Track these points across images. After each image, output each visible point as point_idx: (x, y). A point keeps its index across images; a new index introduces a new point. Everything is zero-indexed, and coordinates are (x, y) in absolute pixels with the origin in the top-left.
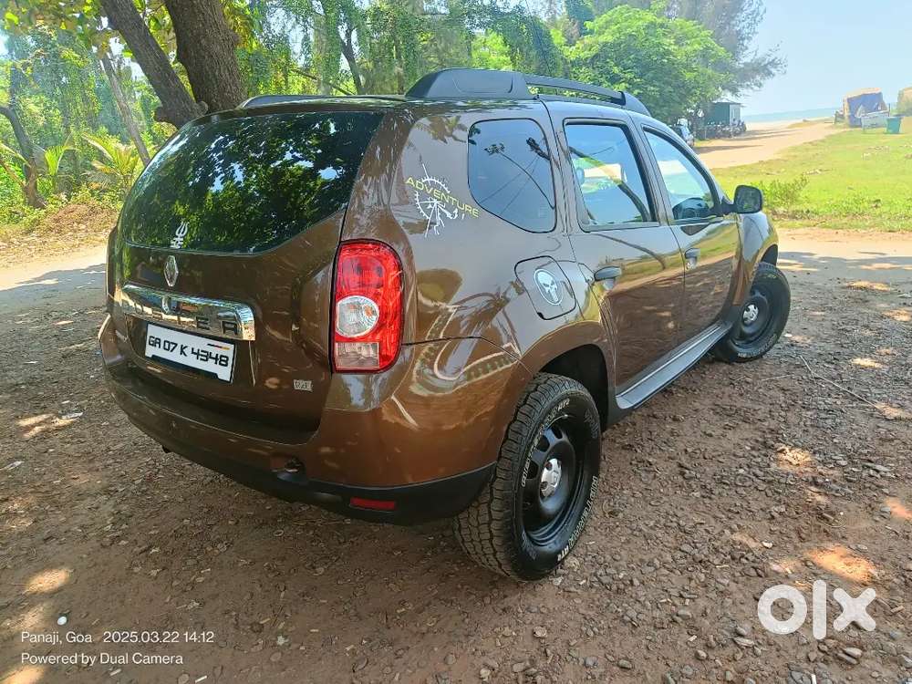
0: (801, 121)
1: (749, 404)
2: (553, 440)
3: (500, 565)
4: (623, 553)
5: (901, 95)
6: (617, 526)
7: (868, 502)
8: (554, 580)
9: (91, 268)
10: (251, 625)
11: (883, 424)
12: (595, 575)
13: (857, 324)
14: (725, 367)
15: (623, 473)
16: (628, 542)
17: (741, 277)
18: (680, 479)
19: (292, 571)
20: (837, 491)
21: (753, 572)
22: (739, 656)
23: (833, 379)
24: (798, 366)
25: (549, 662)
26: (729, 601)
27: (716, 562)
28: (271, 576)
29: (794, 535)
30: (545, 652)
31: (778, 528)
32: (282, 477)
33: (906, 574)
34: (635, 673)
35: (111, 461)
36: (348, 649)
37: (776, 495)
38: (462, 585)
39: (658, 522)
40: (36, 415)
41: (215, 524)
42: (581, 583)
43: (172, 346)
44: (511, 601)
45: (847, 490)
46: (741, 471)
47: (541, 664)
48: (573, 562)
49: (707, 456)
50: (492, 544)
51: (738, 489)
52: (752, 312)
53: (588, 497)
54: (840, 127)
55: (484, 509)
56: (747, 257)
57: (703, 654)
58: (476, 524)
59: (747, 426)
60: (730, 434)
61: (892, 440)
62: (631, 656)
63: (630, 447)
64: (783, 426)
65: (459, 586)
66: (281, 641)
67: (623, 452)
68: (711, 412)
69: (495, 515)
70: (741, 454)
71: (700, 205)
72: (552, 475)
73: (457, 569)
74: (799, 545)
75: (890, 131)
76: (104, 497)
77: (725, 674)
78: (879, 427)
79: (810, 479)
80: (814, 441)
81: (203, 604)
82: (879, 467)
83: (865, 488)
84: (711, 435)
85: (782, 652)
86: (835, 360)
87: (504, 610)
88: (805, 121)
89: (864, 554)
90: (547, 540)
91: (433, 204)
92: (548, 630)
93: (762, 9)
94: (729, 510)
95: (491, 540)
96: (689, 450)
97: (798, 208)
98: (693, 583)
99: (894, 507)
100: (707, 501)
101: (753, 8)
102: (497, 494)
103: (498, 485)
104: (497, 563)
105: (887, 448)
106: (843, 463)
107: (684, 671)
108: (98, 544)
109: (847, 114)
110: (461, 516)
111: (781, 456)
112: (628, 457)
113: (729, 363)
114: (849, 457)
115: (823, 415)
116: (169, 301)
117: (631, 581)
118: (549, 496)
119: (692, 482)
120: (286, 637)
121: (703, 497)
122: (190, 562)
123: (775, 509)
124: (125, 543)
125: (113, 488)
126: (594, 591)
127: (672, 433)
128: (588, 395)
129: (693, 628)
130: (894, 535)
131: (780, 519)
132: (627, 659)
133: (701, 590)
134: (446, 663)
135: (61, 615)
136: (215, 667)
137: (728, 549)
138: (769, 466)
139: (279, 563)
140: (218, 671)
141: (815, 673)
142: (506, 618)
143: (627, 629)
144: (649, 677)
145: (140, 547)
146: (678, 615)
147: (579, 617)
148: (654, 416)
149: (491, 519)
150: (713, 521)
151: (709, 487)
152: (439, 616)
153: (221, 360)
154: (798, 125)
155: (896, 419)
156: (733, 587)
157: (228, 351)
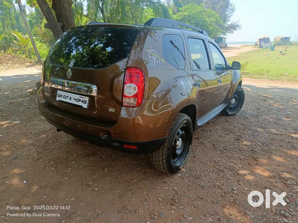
0: (244, 45)
1: (232, 128)
2: (181, 132)
3: (164, 168)
4: (198, 168)
5: (275, 39)
6: (196, 160)
7: (268, 156)
8: (178, 174)
9: (14, 76)
10: (86, 184)
11: (271, 135)
12: (190, 173)
13: (263, 107)
14: (224, 117)
15: (196, 146)
16: (199, 165)
17: (232, 89)
18: (213, 148)
19: (97, 170)
20: (259, 153)
21: (236, 174)
22: (234, 196)
23: (257, 122)
24: (246, 118)
25: (179, 196)
26: (230, 181)
27: (226, 171)
28: (91, 171)
29: (247, 164)
30: (177, 194)
31: (243, 162)
32: (103, 138)
33: (280, 175)
34: (204, 200)
35: (33, 136)
36: (118, 192)
37: (242, 153)
38: (151, 175)
39: (208, 159)
40: (4, 121)
41: (70, 156)
42: (186, 176)
43: (66, 97)
44: (166, 180)
45: (262, 153)
46: (231, 146)
47: (176, 197)
48: (183, 170)
49: (221, 142)
50: (162, 162)
51: (231, 151)
52: (233, 101)
53: (188, 151)
54: (256, 48)
55: (161, 151)
56: (234, 84)
57: (224, 195)
58: (158, 155)
59: (232, 134)
60: (227, 136)
61: (275, 140)
62: (203, 195)
63: (198, 138)
64: (243, 134)
65: (150, 175)
66: (96, 189)
67: (196, 140)
68: (221, 130)
69: (164, 153)
70: (231, 142)
71: (221, 67)
72: (179, 143)
73: (148, 171)
74: (249, 167)
75: (272, 50)
76: (32, 147)
77: (230, 200)
78: (270, 136)
79: (252, 149)
80: (252, 139)
81: (70, 178)
82: (271, 147)
83: (267, 152)
84: (222, 136)
85: (246, 195)
86: (257, 116)
87: (164, 182)
88: (245, 45)
89: (268, 170)
90: (177, 162)
91: (153, 58)
92: (178, 188)
93: (234, 8)
94: (228, 157)
95: (162, 160)
96: (215, 140)
97: (244, 71)
98: (219, 176)
99: (276, 158)
100: (222, 154)
101: (232, 8)
102: (165, 147)
103: (166, 144)
104: (163, 168)
105: (273, 142)
106: (261, 145)
107: (218, 199)
108: (33, 160)
109: (259, 43)
110: (153, 153)
111: (242, 143)
112: (197, 141)
113: (226, 116)
114: (262, 144)
115: (254, 132)
116: (68, 83)
117: (201, 175)
118: (178, 149)
119: (217, 149)
120: (98, 188)
121: (220, 153)
122: (64, 166)
123: (242, 157)
124: (42, 160)
125: (34, 144)
126: (190, 178)
127: (210, 135)
128: (191, 120)
129: (220, 188)
130: (276, 165)
131: (243, 160)
132: (201, 196)
133: (222, 178)
134: (148, 196)
135: (24, 180)
136: (76, 196)
137: (229, 167)
138: (239, 145)
139: (93, 167)
140: (78, 197)
141: (255, 200)
142: (165, 184)
143: (201, 188)
144: (208, 201)
145: (47, 161)
146: (216, 185)
147: (187, 185)
148: (204, 130)
149: (163, 154)
150: (224, 160)
151: (222, 150)
152: (144, 183)
153: (84, 102)
154: (243, 46)
155: (275, 134)
156: (231, 178)
157: (87, 99)
